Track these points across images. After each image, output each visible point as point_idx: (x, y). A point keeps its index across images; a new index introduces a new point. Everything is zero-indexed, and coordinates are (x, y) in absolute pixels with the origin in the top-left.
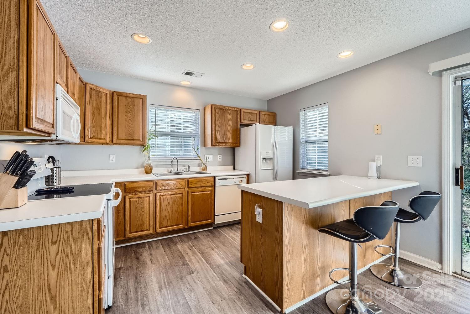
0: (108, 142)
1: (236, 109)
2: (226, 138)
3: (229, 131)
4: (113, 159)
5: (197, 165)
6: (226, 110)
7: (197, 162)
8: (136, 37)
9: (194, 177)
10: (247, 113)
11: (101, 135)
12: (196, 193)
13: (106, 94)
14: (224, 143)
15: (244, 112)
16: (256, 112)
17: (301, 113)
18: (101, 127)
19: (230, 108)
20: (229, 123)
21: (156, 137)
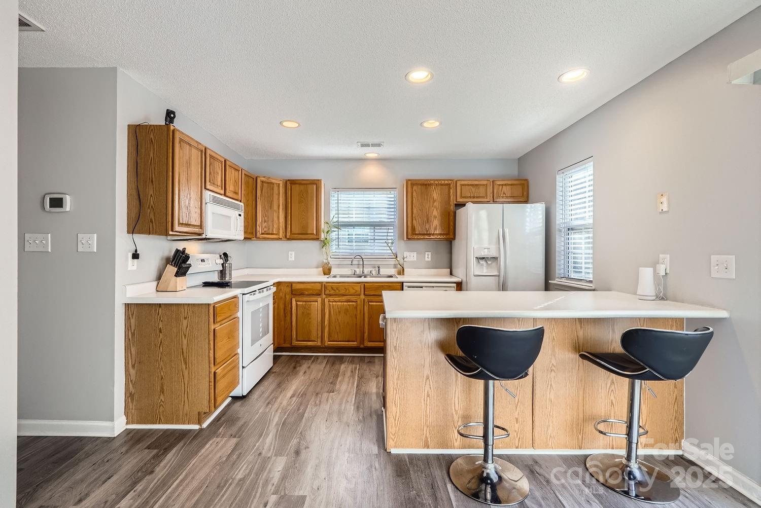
0: (281, 237)
1: (446, 182)
2: (430, 227)
3: (435, 217)
4: (292, 256)
5: (393, 266)
6: (430, 185)
7: (393, 262)
8: (285, 124)
9: (372, 281)
10: (468, 185)
11: (273, 230)
12: (374, 304)
13: (279, 184)
14: (427, 234)
15: (462, 185)
16: (485, 183)
17: (559, 178)
18: (273, 221)
19: (437, 182)
20: (435, 204)
21: (338, 228)
